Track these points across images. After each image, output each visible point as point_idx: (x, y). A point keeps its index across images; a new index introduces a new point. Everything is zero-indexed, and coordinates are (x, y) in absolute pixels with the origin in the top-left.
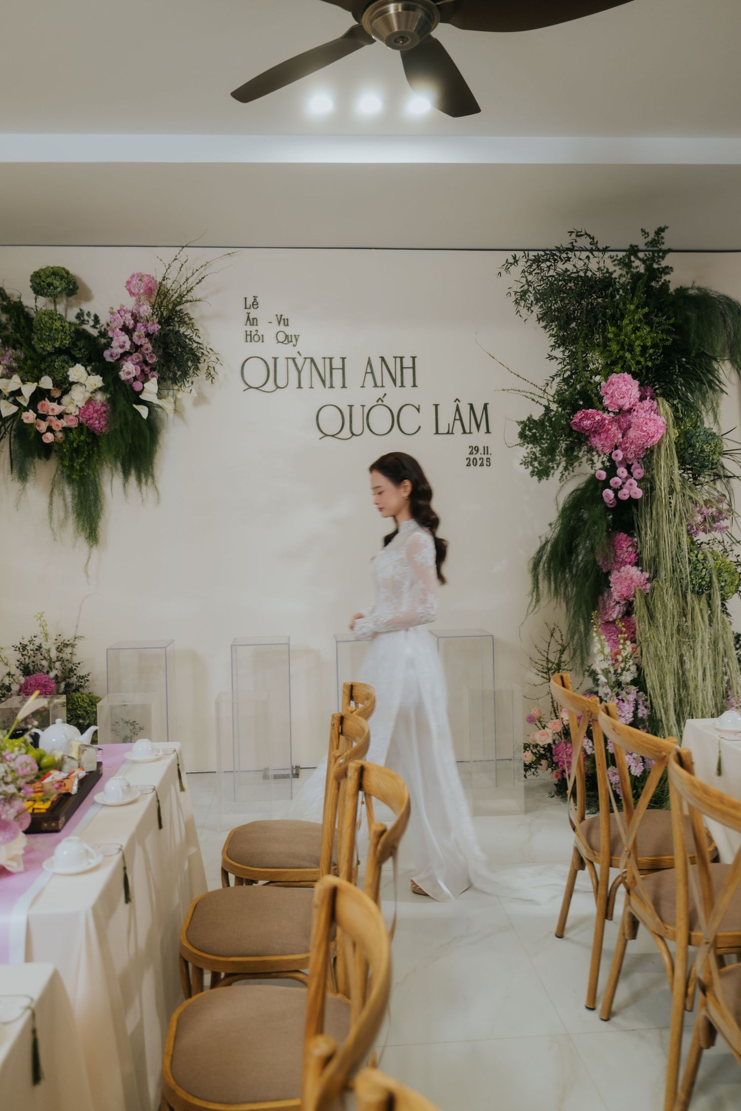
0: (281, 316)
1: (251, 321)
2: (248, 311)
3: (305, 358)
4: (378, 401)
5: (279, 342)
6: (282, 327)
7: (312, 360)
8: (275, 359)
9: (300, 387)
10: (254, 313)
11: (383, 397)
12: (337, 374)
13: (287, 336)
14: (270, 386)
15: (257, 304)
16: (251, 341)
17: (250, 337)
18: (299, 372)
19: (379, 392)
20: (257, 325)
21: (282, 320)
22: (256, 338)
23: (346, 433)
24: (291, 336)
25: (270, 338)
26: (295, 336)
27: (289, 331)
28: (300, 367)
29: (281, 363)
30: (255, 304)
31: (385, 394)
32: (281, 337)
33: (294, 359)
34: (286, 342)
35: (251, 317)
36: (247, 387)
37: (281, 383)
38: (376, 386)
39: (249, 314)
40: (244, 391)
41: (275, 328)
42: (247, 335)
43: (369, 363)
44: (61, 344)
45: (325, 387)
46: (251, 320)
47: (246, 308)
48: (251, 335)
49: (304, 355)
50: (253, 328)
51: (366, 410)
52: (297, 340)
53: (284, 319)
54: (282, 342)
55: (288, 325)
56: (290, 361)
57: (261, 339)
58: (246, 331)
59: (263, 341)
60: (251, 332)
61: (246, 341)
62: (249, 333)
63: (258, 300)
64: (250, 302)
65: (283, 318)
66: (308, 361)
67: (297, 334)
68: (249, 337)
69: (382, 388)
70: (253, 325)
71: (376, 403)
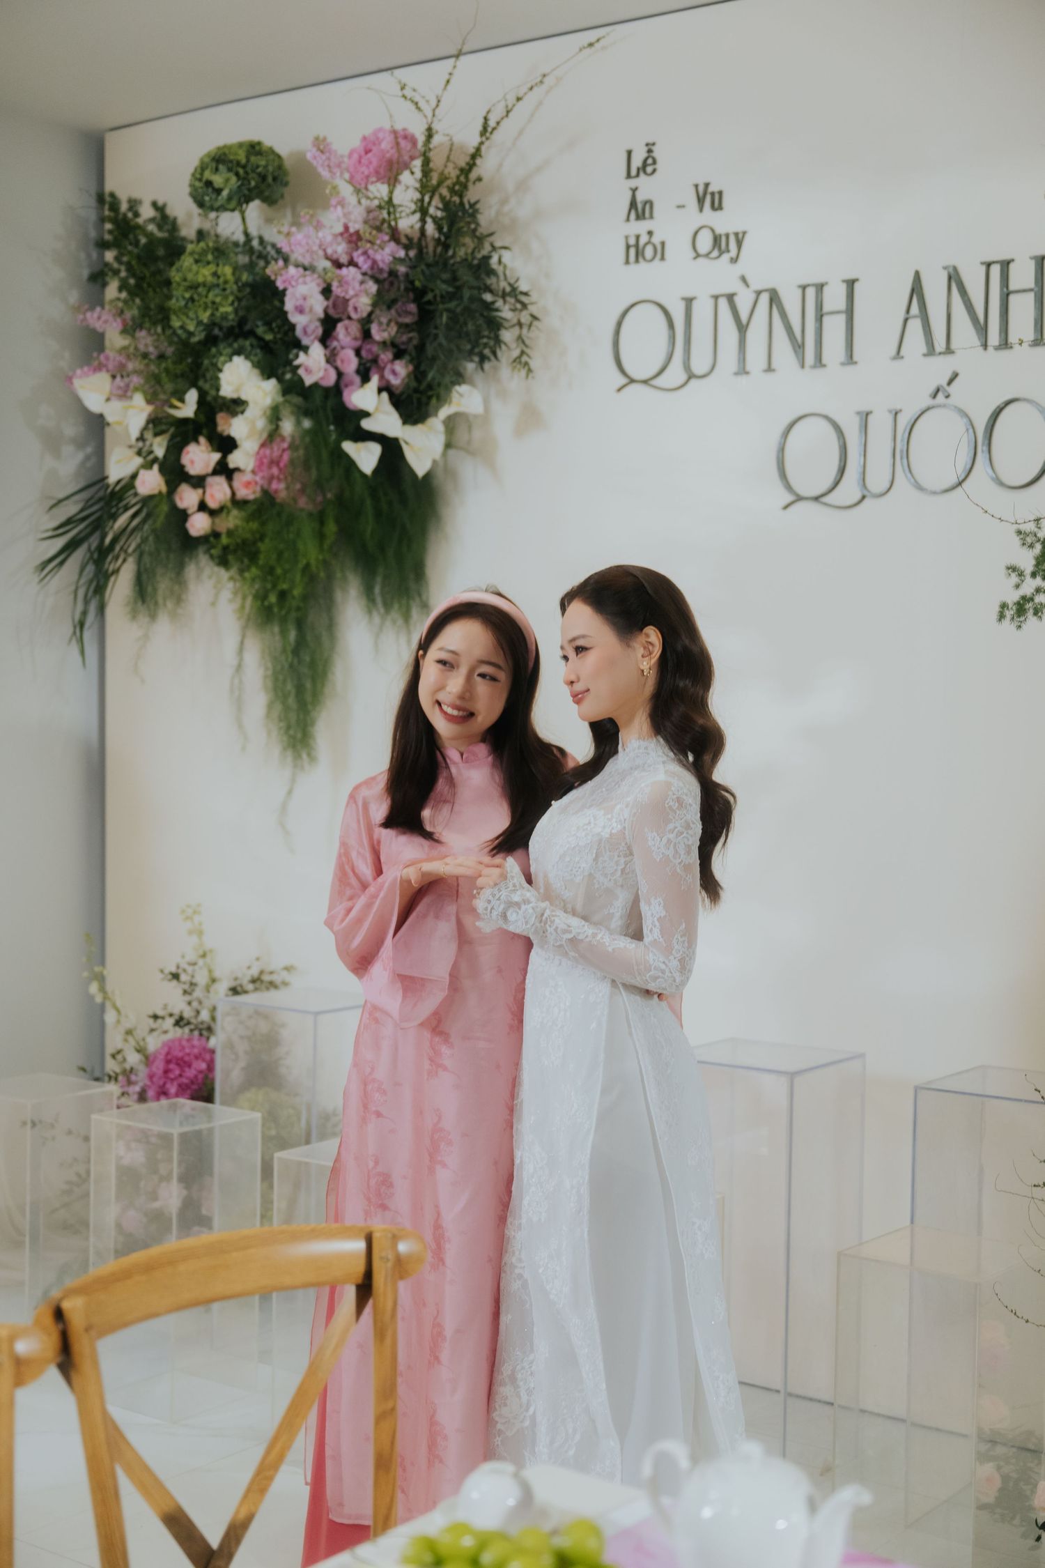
0: (707, 185)
1: (639, 209)
2: (633, 183)
3: (759, 293)
4: (935, 396)
5: (698, 256)
6: (709, 216)
7: (774, 298)
8: (689, 302)
9: (742, 371)
10: (647, 188)
11: (950, 382)
12: (834, 328)
13: (717, 240)
14: (675, 374)
15: (654, 162)
16: (637, 261)
17: (636, 251)
18: (742, 328)
19: (939, 369)
20: (651, 217)
21: (709, 198)
22: (649, 252)
23: (849, 490)
24: (727, 236)
25: (678, 248)
26: (736, 234)
27: (724, 222)
28: (744, 317)
29: (702, 311)
30: (648, 165)
31: (955, 376)
32: (705, 242)
33: (730, 298)
34: (715, 253)
35: (640, 197)
36: (624, 381)
37: (700, 363)
38: (931, 351)
39: (634, 190)
40: (619, 390)
41: (694, 217)
42: (628, 247)
43: (917, 289)
44: (212, 315)
45: (803, 366)
46: (640, 206)
47: (629, 176)
48: (637, 245)
49: (756, 286)
50: (641, 227)
51: (903, 421)
52: (739, 243)
53: (713, 194)
54: (707, 255)
55: (720, 208)
56: (723, 303)
57: (661, 252)
58: (627, 237)
59: (663, 258)
60: (638, 237)
61: (627, 262)
62: (632, 241)
63: (657, 153)
64: (637, 162)
65: (711, 189)
66: (765, 298)
67: (740, 229)
68: (632, 251)
69: (949, 358)
70: (644, 218)
71: (931, 402)
